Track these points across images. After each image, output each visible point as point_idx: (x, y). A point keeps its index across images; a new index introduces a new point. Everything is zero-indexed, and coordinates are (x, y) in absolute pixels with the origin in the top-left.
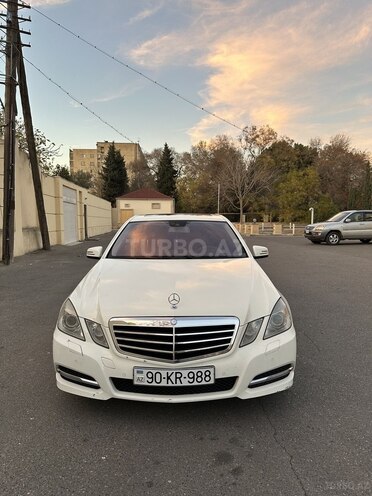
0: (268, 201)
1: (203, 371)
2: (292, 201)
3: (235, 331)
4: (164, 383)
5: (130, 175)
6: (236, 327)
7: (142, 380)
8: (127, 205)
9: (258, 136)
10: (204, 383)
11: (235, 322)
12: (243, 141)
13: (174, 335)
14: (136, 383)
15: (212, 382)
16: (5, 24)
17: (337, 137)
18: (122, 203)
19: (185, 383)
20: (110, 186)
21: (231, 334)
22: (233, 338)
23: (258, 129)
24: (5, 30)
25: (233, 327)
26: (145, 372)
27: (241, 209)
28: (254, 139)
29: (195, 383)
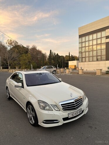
0: (17, 62)
2: (25, 63)
4: (75, 115)
7: (71, 116)
9: (12, 43)
11: (82, 97)
12: (8, 44)
13: (75, 103)
14: (69, 117)
15: (82, 112)
17: (34, 46)
19: (78, 114)
21: (82, 100)
23: (12, 41)
26: (71, 114)
27: (9, 65)
28: (11, 44)
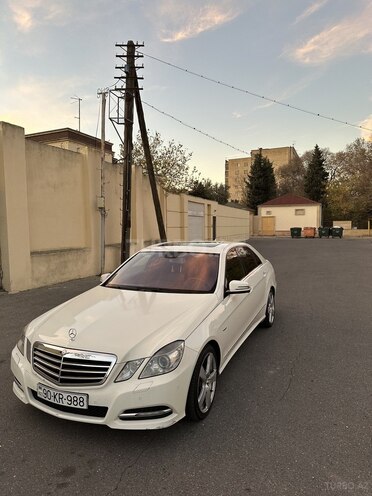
1: (78, 397)
3: (111, 367)
4: (52, 401)
5: (279, 180)
6: (113, 364)
7: (41, 394)
8: (268, 212)
10: (78, 407)
11: (113, 360)
13: (62, 363)
14: (38, 395)
15: (85, 407)
16: (125, 75)
18: (263, 211)
19: (65, 403)
20: (255, 194)
21: (107, 369)
22: (108, 373)
24: (124, 80)
25: (109, 363)
26: (43, 388)
29: (72, 406)
